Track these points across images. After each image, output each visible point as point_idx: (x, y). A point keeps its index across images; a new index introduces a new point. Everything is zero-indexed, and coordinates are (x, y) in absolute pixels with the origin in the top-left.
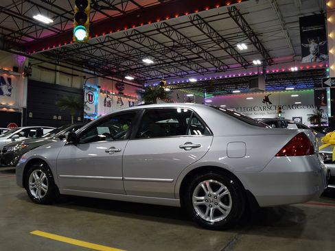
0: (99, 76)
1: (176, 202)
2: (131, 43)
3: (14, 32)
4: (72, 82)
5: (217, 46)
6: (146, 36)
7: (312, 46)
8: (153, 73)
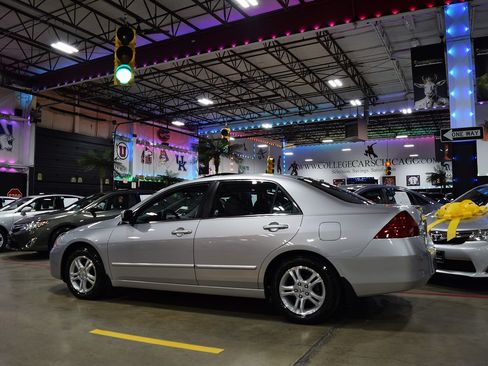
0: (135, 121)
1: (260, 292)
2: (181, 75)
3: (17, 61)
4: (97, 129)
5: (301, 80)
6: (203, 67)
7: (428, 87)
8: (210, 116)
